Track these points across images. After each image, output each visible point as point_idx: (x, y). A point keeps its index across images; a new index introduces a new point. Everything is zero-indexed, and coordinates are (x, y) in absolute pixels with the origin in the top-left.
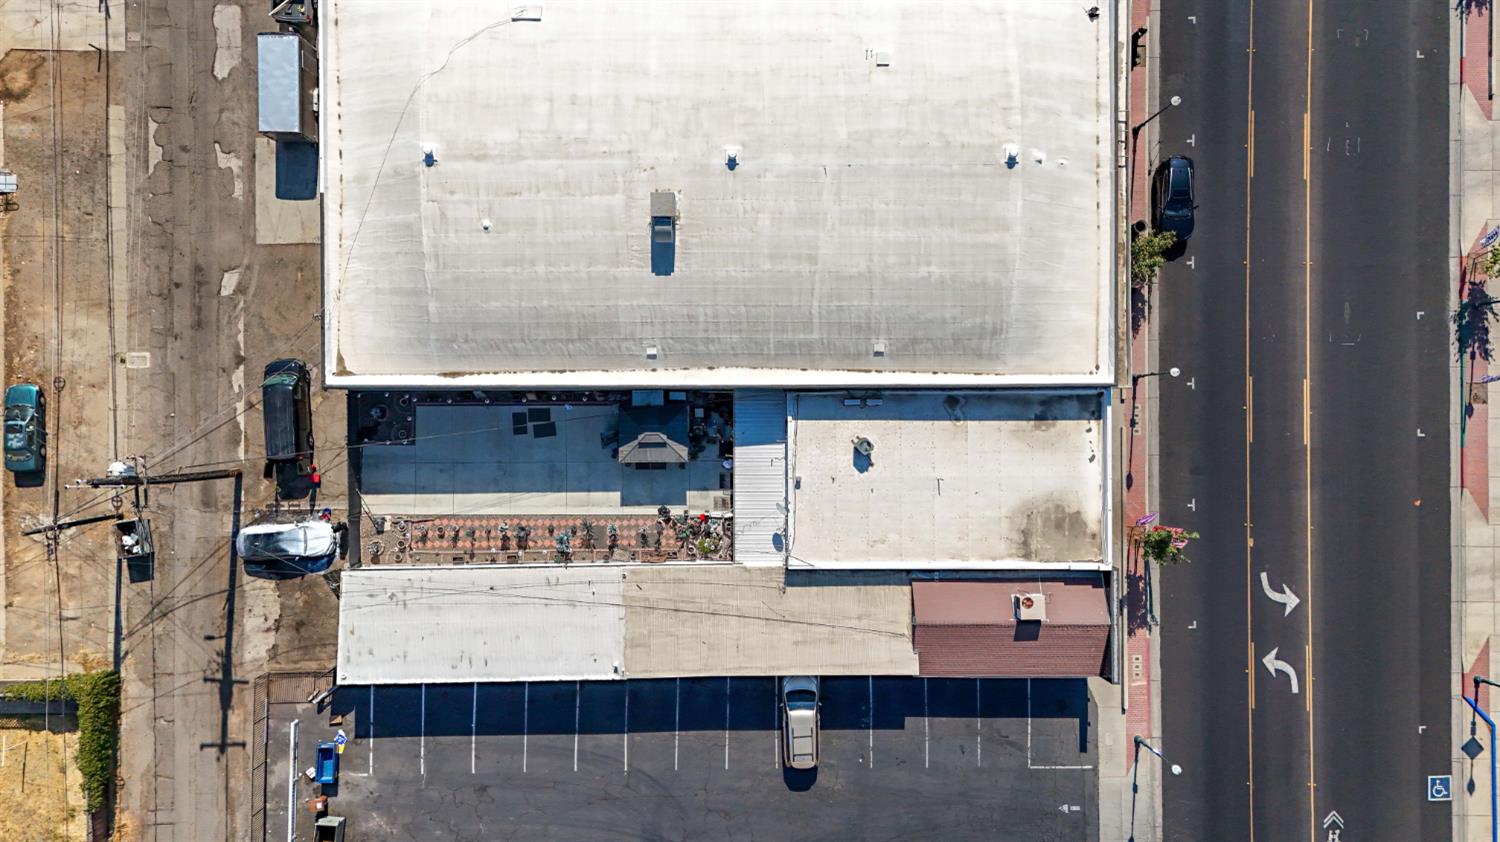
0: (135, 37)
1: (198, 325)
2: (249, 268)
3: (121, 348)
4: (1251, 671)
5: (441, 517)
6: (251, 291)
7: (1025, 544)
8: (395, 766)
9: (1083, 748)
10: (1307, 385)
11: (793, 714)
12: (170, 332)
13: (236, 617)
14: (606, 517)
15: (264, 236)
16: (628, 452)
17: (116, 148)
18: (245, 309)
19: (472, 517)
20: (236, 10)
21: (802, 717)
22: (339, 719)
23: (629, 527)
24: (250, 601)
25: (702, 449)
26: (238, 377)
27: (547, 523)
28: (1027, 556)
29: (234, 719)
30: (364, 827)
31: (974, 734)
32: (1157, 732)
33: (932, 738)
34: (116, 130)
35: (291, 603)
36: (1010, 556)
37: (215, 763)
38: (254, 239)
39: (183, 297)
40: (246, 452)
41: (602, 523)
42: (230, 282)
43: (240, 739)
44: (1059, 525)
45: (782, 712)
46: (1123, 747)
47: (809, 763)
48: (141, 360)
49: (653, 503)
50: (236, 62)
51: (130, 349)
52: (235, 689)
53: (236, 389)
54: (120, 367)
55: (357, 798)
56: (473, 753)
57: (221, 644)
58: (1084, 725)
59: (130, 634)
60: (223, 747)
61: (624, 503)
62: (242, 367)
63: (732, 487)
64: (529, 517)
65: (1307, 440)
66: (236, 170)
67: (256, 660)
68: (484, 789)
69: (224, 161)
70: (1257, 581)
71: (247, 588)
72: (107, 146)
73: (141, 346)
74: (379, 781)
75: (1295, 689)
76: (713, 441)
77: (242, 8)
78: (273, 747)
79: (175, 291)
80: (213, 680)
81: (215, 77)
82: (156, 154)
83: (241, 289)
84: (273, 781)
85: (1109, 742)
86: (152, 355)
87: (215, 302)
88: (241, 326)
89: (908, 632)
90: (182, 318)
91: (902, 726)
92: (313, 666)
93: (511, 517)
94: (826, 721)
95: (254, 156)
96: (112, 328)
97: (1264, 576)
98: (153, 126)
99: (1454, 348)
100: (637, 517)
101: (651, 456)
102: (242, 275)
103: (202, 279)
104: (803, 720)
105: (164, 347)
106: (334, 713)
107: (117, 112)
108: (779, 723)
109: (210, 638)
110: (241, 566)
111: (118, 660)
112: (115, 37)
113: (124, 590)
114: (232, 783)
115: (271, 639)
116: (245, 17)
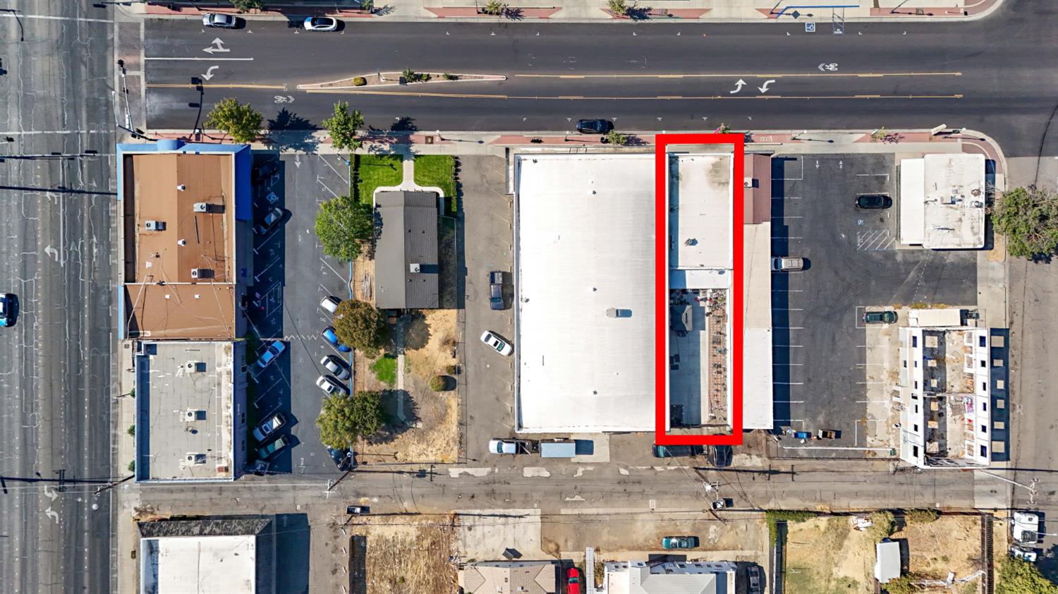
0: (536, 505)
1: (639, 482)
2: (618, 465)
3: (649, 510)
4: (767, 97)
5: (709, 396)
6: (627, 464)
7: (723, 184)
8: (801, 411)
9: (795, 159)
10: (660, 76)
11: (783, 267)
12: (642, 493)
13: (746, 469)
14: (709, 336)
15: (607, 459)
16: (689, 327)
17: (576, 512)
18: (633, 466)
19: (709, 384)
20: (525, 469)
21: (785, 263)
22: (784, 432)
23: (713, 328)
24: (740, 464)
25: (685, 300)
26: (658, 469)
27: (711, 357)
28: (728, 183)
29: (783, 469)
30: (822, 423)
31: (790, 200)
32: (789, 131)
33: (792, 215)
34: (569, 511)
35: (741, 449)
36: (728, 189)
37: (800, 476)
38: (608, 463)
39: (630, 488)
40: (686, 466)
41: (712, 337)
42: (624, 472)
43: (790, 467)
44: (717, 172)
45: (782, 271)
46: (795, 144)
47: (801, 261)
48: (652, 503)
49: (704, 319)
50: (544, 469)
51: (649, 507)
52: (772, 469)
53: (663, 469)
54: (655, 510)
55: (812, 425)
56: (796, 383)
57: (756, 474)
58: (787, 159)
59: (752, 506)
60: (793, 473)
61: (704, 329)
62: (655, 467)
63: (698, 290)
64: (709, 364)
65: (682, 76)
66: (583, 469)
67: (762, 462)
68: (809, 380)
69: (580, 473)
70: (734, 95)
71: (735, 465)
72: (576, 515)
73: (648, 503)
74: (806, 418)
75: (773, 81)
76: (682, 297)
77: (525, 466)
78: (794, 456)
79: (627, 491)
80: (769, 477)
81: (550, 477)
82: (578, 498)
83: (626, 468)
84: (806, 455)
85: (793, 150)
86: (651, 499)
87: (631, 477)
88: (640, 468)
89: (755, 226)
90: (637, 488)
91: (787, 227)
92: (764, 441)
93: (709, 370)
94: (786, 255)
95: (578, 463)
96: (642, 513)
97: (732, 92)
98: (568, 499)
99: (647, 21)
100: (709, 324)
101: (690, 318)
102: (621, 467)
103: (622, 481)
104: (786, 263)
105: (647, 495)
106: (781, 434)
107: (563, 511)
108: (786, 272)
109: (754, 478)
110: (728, 468)
111: (761, 510)
112: (536, 512)
113: (736, 509)
114: (806, 470)
115: (754, 457)
116: (528, 466)
